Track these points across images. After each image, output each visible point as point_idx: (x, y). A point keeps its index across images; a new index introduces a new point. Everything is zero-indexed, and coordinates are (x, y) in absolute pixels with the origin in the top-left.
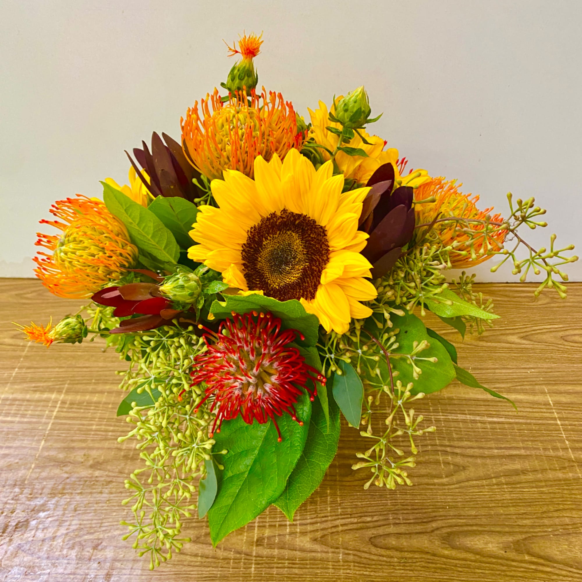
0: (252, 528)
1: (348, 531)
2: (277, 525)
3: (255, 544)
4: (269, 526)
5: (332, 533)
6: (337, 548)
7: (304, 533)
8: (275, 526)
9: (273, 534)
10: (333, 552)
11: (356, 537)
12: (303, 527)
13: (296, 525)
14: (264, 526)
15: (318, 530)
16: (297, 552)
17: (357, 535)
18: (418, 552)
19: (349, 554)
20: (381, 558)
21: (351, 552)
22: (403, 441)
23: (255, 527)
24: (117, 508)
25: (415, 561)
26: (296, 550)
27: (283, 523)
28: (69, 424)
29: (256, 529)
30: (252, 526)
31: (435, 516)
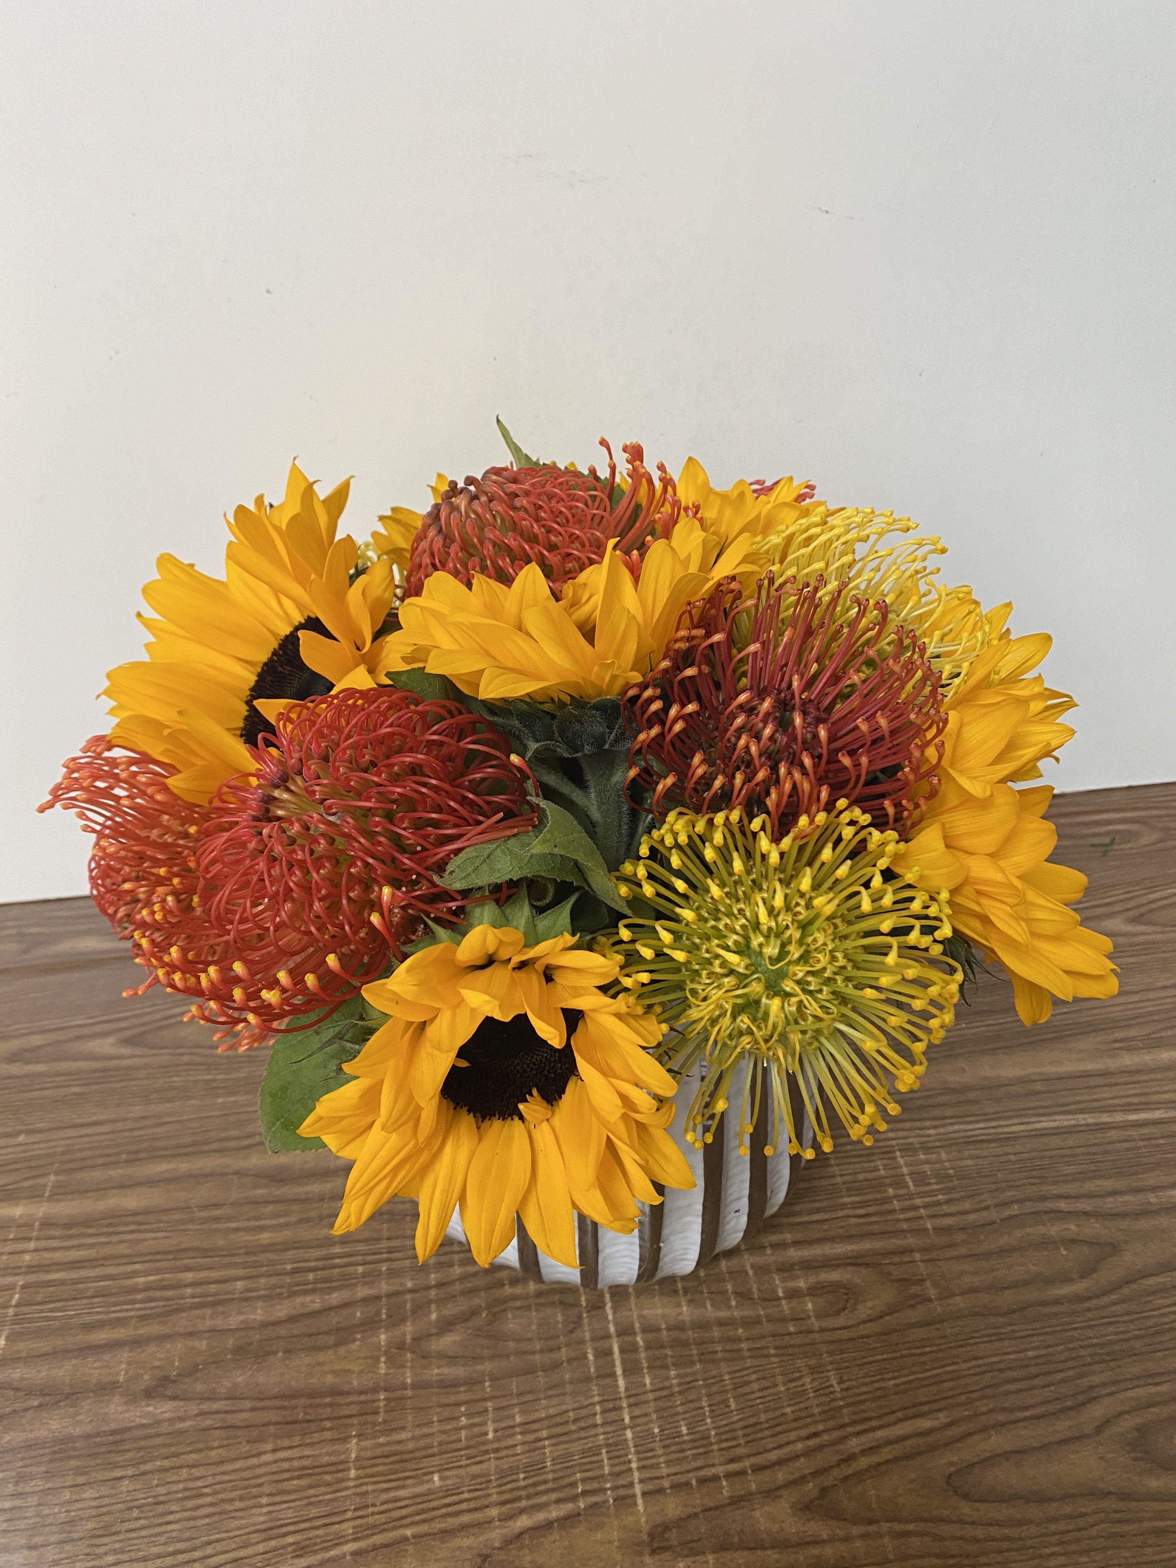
0: (629, 1501)
1: (884, 1467)
2: (694, 1482)
3: (647, 1551)
4: (672, 1487)
5: (846, 1479)
6: (871, 1522)
7: (771, 1493)
8: (688, 1484)
9: (690, 1510)
10: (863, 1536)
11: (911, 1481)
12: (766, 1475)
13: (743, 1473)
14: (660, 1491)
15: (804, 1477)
16: (769, 1552)
17: (912, 1476)
18: (1082, 1495)
19: (907, 1534)
20: (994, 1531)
21: (911, 1527)
22: (947, 1202)
23: (634, 1496)
24: (239, 1505)
25: (1081, 1522)
26: (764, 1548)
27: (708, 1472)
28: (74, 1282)
29: (640, 1501)
30: (625, 1498)
31: (1091, 1388)
